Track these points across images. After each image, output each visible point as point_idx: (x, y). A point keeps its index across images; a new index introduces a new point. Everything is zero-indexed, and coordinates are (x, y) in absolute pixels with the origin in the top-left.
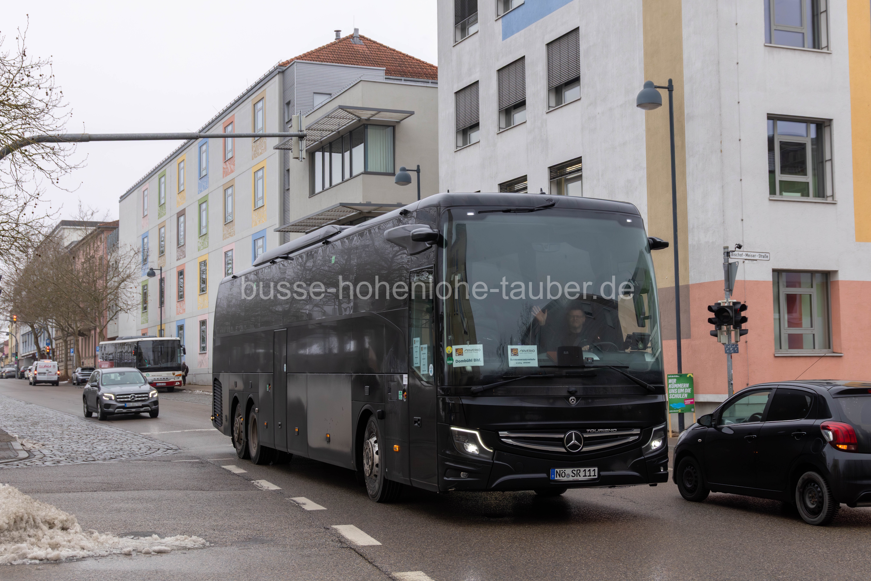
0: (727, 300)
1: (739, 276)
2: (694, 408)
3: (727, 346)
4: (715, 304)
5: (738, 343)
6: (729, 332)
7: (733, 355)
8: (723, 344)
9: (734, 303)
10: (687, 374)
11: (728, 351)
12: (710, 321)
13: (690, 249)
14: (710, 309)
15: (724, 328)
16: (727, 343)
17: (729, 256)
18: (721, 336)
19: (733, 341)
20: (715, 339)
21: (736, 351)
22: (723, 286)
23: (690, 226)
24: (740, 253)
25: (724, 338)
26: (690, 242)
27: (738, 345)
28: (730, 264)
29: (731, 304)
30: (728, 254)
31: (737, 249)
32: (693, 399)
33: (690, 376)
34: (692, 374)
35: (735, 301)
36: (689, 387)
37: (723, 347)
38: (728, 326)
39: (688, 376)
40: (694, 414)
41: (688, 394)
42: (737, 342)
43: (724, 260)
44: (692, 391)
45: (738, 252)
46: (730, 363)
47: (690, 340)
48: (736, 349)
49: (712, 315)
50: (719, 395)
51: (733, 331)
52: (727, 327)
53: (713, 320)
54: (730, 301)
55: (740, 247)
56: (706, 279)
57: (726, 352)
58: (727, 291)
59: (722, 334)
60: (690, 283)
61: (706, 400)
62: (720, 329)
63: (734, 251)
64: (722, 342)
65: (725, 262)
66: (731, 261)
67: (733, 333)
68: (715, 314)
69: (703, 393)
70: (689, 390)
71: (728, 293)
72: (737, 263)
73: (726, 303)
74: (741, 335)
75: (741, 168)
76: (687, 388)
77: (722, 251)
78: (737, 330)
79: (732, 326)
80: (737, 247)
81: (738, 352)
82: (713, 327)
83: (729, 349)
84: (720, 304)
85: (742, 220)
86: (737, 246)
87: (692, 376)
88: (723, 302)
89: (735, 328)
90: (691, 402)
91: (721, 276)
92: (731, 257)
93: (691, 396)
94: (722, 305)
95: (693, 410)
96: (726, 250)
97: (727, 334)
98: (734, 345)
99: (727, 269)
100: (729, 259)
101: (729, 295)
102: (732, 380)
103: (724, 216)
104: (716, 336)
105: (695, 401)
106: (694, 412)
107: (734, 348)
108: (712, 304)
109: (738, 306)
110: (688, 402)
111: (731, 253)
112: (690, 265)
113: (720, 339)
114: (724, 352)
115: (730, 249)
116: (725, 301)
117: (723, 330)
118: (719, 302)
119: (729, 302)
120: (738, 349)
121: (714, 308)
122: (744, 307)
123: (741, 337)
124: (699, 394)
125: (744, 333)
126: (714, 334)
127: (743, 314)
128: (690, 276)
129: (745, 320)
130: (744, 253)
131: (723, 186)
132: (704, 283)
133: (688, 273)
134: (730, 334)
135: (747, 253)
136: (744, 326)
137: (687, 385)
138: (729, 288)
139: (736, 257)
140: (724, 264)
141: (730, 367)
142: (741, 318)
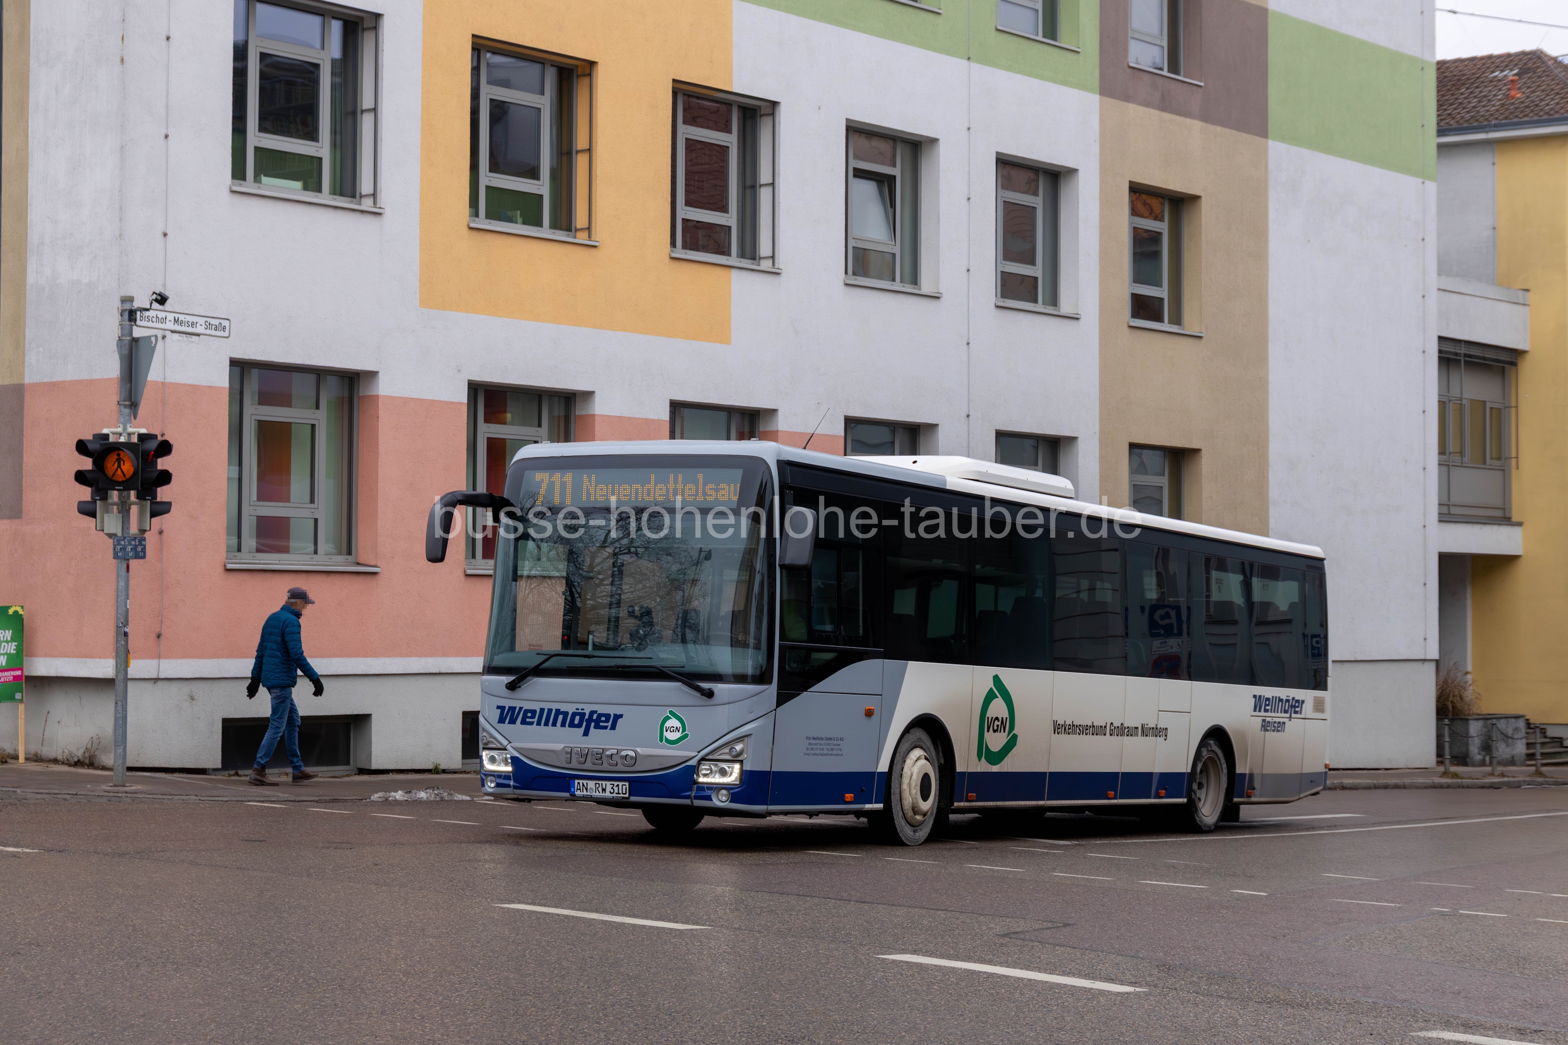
0: (125, 429)
1: (155, 373)
2: (22, 692)
3: (119, 541)
4: (95, 436)
5: (147, 535)
6: (124, 509)
7: (133, 563)
8: (110, 536)
9: (142, 437)
10: (9, 607)
11: (120, 554)
12: (81, 477)
13: (31, 295)
14: (82, 447)
15: (114, 495)
16: (120, 534)
17: (136, 320)
18: (106, 516)
19: (134, 530)
20: (88, 522)
21: (140, 554)
22: (113, 395)
23: (34, 237)
24: (161, 315)
25: (112, 523)
26: (31, 278)
27: (145, 540)
28: (136, 340)
29: (135, 439)
30: (131, 315)
31: (156, 305)
32: (21, 669)
33: (16, 612)
34: (22, 607)
35: (143, 431)
36: (13, 640)
37: (110, 542)
38: (125, 493)
39: (11, 611)
40: (21, 707)
41: (9, 655)
42: (143, 531)
43: (122, 329)
44: (19, 649)
45: (157, 311)
46: (122, 583)
47: (18, 521)
48: (139, 549)
49: (87, 464)
50: (88, 660)
51: (134, 504)
52: (120, 497)
53: (88, 475)
54: (130, 430)
55: (162, 300)
56: (69, 372)
57: (116, 556)
58: (125, 406)
59: (107, 511)
60: (27, 380)
61: (52, 673)
62: (104, 498)
63: (147, 310)
64: (106, 531)
65: (123, 335)
66: (137, 332)
67: (134, 510)
68: (94, 463)
69: (46, 656)
70: (12, 648)
71: (127, 411)
72: (153, 339)
73: (121, 435)
74: (154, 514)
75: (167, 107)
76: (7, 642)
77: (115, 306)
78: (144, 502)
79: (133, 494)
80: (156, 300)
81: (144, 557)
82: (85, 493)
83: (123, 549)
84: (106, 437)
85: (165, 235)
86: (154, 296)
87: (21, 612)
88: (114, 433)
89: (140, 497)
90: (16, 678)
91: (111, 368)
92: (138, 322)
93: (16, 662)
94: (112, 439)
95: (18, 696)
96: (127, 306)
97: (119, 512)
98: (135, 538)
99: (127, 352)
100: (134, 327)
101: (130, 416)
102: (126, 624)
103: (121, 220)
104: (93, 515)
105: (26, 673)
106: (21, 701)
107: (136, 546)
108: (87, 436)
109: (152, 445)
110: (9, 675)
111: (138, 313)
112: (29, 335)
113: (102, 522)
114: (112, 556)
115: (136, 304)
116: (120, 430)
117: (110, 501)
118: (105, 431)
119: (129, 434)
120: (144, 550)
121: (91, 447)
122: (165, 448)
123: (154, 520)
124: (36, 656)
125: (162, 509)
126: (88, 510)
127: (162, 463)
128: (23, 362)
129: (165, 478)
130: (171, 317)
131: (122, 148)
132: (63, 382)
133: (24, 354)
134: (128, 511)
135: (177, 316)
136: (163, 493)
137: (8, 634)
138: (130, 400)
139: (150, 324)
140: (120, 339)
141: (124, 593)
142: (156, 474)
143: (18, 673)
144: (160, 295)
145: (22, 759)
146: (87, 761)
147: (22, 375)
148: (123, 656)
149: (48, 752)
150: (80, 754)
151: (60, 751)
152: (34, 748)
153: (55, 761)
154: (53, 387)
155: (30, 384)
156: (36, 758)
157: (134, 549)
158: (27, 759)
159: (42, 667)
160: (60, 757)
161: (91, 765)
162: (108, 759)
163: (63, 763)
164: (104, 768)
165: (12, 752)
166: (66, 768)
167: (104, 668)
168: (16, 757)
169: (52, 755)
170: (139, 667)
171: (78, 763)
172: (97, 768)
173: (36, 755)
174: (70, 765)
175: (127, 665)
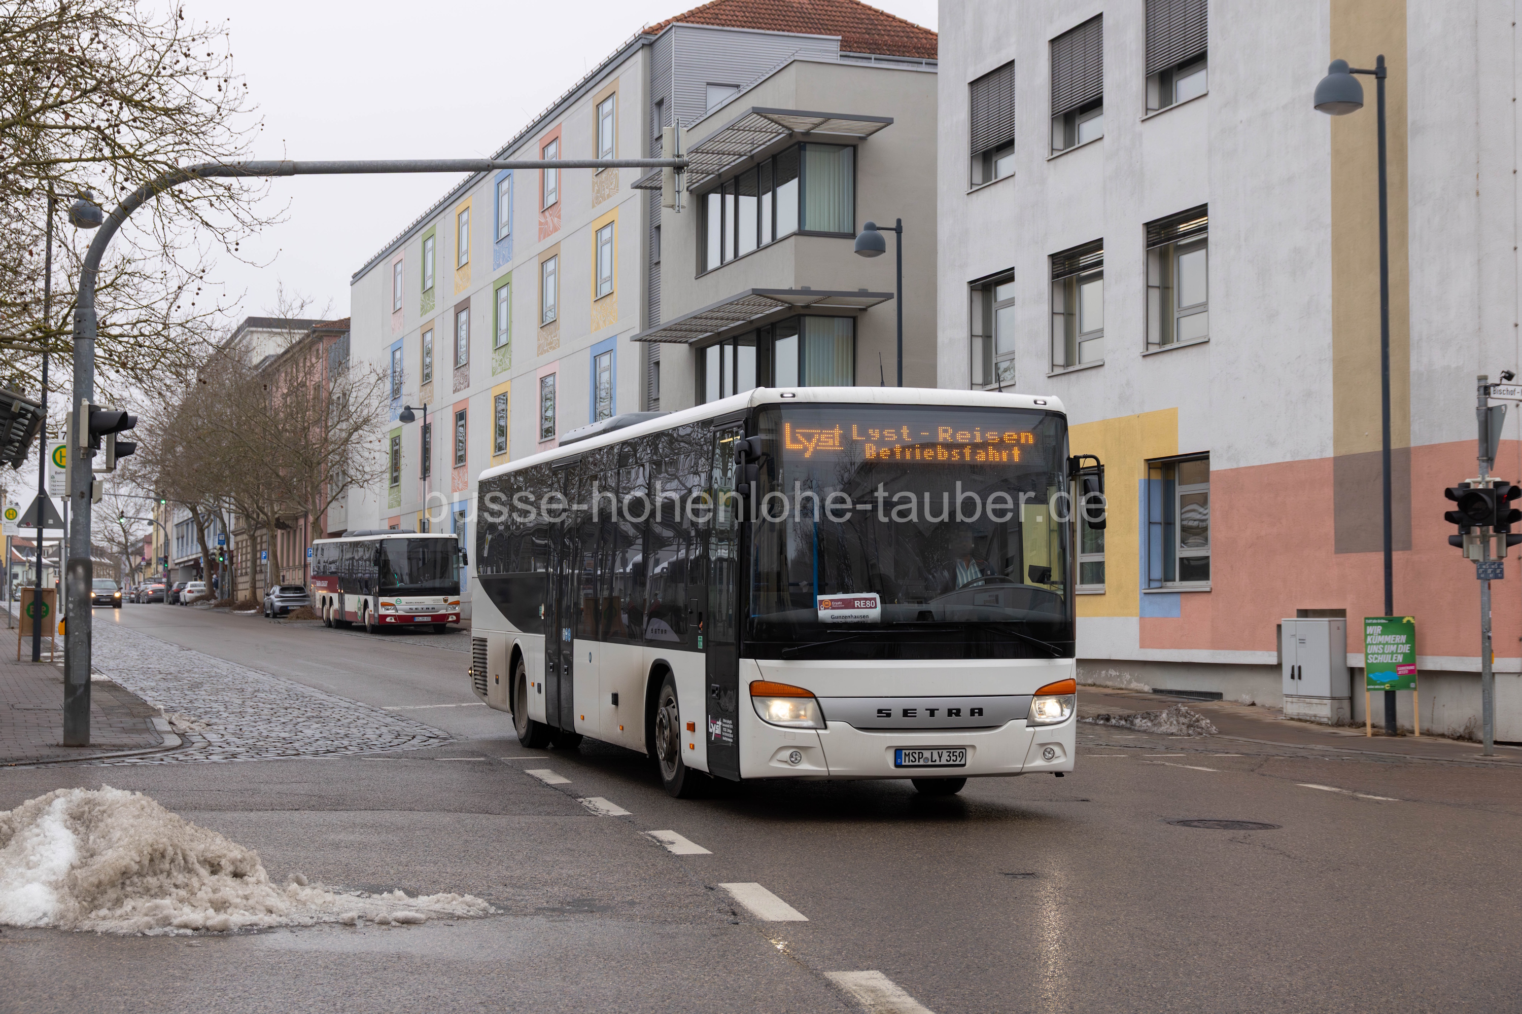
0: (1483, 478)
1: (1507, 433)
2: (1414, 682)
3: (1481, 565)
4: (1460, 485)
5: (1504, 560)
6: (1485, 540)
7: (1493, 582)
8: (1474, 561)
9: (1497, 484)
10: (1403, 618)
11: (1482, 576)
12: (1449, 517)
13: (1413, 379)
14: (1449, 494)
15: (1477, 531)
16: (1481, 560)
17: (1489, 394)
18: (1471, 546)
19: (1493, 556)
20: (1458, 551)
21: (1499, 575)
22: (1475, 451)
23: (1414, 335)
24: (1511, 388)
25: (1475, 551)
26: (1414, 366)
27: (1502, 564)
28: (1491, 409)
29: (1491, 486)
30: (1486, 390)
31: (1505, 381)
32: (1413, 665)
33: (1409, 621)
34: (1413, 617)
35: (1498, 479)
36: (1407, 643)
37: (1474, 567)
38: (1484, 528)
39: (1405, 621)
40: (1415, 694)
41: (1404, 654)
42: (1501, 557)
43: (1479, 401)
44: (1413, 650)
45: (1506, 386)
46: (1486, 598)
47: (1409, 552)
48: (1498, 571)
49: (1453, 506)
50: (1464, 658)
51: (1493, 536)
52: (1481, 531)
53: (1455, 515)
54: (1488, 479)
55: (1509, 376)
56: (1443, 437)
57: (1479, 578)
58: (1483, 461)
59: (1471, 542)
60: (1413, 444)
61: (1438, 668)
62: (1468, 533)
63: (1498, 385)
64: (1471, 558)
65: (1480, 406)
66: (1491, 403)
67: (1493, 541)
68: (1459, 505)
69: (1433, 654)
70: (1406, 649)
71: (1485, 464)
72: (1503, 407)
73: (1480, 483)
74: (1509, 545)
75: (1515, 225)
76: (1403, 644)
77: (1475, 384)
78: (1500, 535)
79: (1491, 528)
80: (1505, 377)
81: (1502, 578)
82: (1454, 529)
83: (1485, 571)
84: (1468, 485)
85: (1516, 325)
86: (1503, 374)
87: (1412, 621)
88: (1475, 482)
89: (1497, 530)
90: (1411, 671)
91: (1471, 432)
92: (1492, 395)
93: (1410, 659)
94: (1472, 487)
95: (1412, 685)
96: (1483, 383)
97: (1481, 543)
98: (1494, 563)
99: (1483, 419)
100: (1489, 400)
101: (1487, 468)
102: (1489, 630)
103: (1479, 317)
104: (1460, 545)
105: (1418, 668)
106: (1415, 689)
107: (1495, 570)
108: (1454, 485)
109: (1505, 490)
110: (1404, 670)
111: (1492, 388)
112: (1413, 410)
113: (1468, 551)
114: (1475, 577)
115: (1490, 381)
116: (1479, 479)
117: (1473, 535)
118: (1467, 481)
119: (1487, 482)
120: (1502, 572)
121: (1456, 493)
122: (1516, 493)
123: (1509, 548)
124: (1426, 655)
125: (1514, 540)
126: (1456, 543)
127: (1513, 505)
128: (1409, 431)
129: (1516, 515)
130: (1518, 389)
131: (1479, 261)
132: (1439, 444)
133: (1409, 425)
134: (1488, 542)
136: (1515, 528)
137: (1403, 638)
138: (1487, 456)
139: (1501, 396)
140: (1478, 409)
141: (1486, 606)
142: (1509, 513)
143: (1412, 668)
144: (1507, 373)
145: (1417, 734)
146: (1467, 736)
147: (1409, 441)
148: (1487, 656)
149: (1438, 728)
150: (1461, 730)
151: (1446, 728)
152: (1426, 725)
153: (1442, 736)
154: (1432, 449)
155: (1415, 448)
156: (1427, 733)
158: (1421, 734)
159: (1431, 663)
160: (1446, 733)
161: (1470, 739)
162: (1480, 735)
163: (1448, 737)
164: (1477, 742)
165: (1410, 728)
166: (1450, 741)
167: (1474, 665)
168: (1412, 732)
169: (1440, 731)
170: (1500, 664)
171: (1460, 738)
172: (1473, 742)
173: (1428, 730)
174: (1454, 739)
175: (1491, 662)
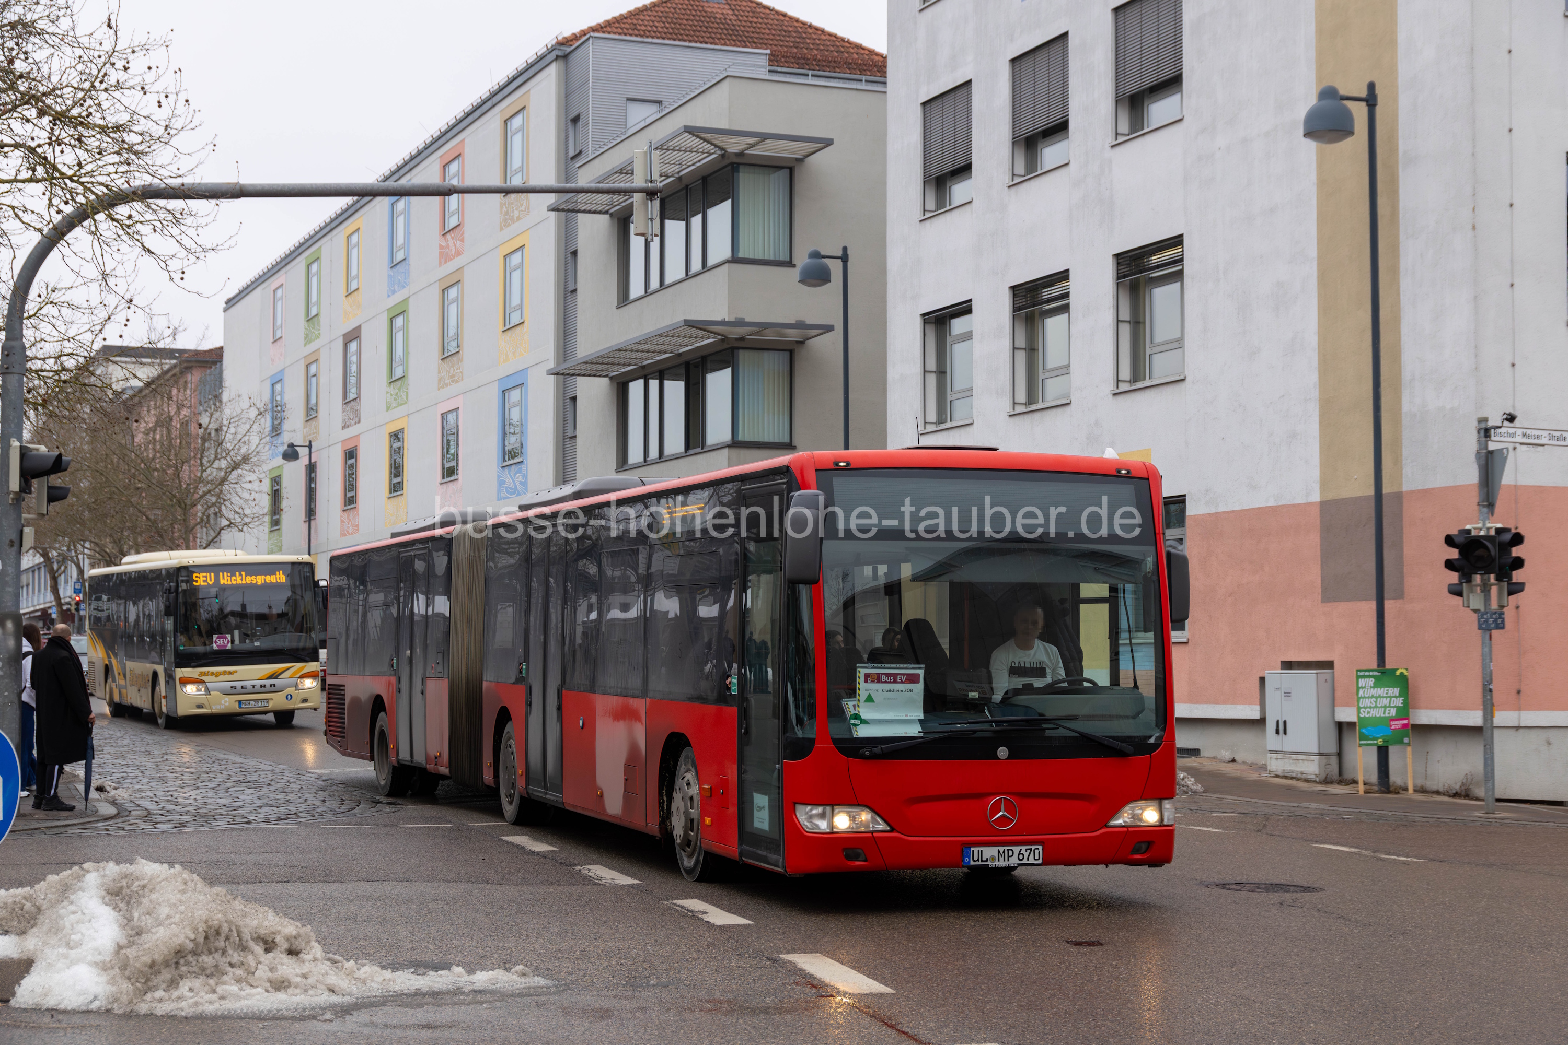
0: (1484, 524)
1: (1508, 478)
2: (1409, 737)
3: (1482, 615)
4: (1460, 531)
5: (1505, 610)
6: (1486, 589)
7: (1494, 632)
8: (1475, 611)
9: (1499, 531)
10: (1396, 670)
11: (1484, 626)
13: (1405, 421)
14: (1449, 541)
15: (1477, 579)
16: (1482, 609)
17: (1490, 436)
18: (1471, 595)
19: (1494, 606)
20: (1457, 600)
21: (1500, 626)
22: (1474, 497)
23: (1406, 375)
24: (1511, 431)
25: (1476, 601)
26: (1406, 407)
27: (1503, 613)
28: (1491, 453)
29: (1493, 533)
30: (1486, 433)
31: (1506, 423)
32: (1408, 718)
33: (1402, 673)
34: (1407, 669)
35: (1499, 526)
36: (1400, 696)
37: (1475, 616)
38: (1486, 576)
39: (1398, 673)
40: (1409, 749)
41: (1398, 708)
42: (1502, 607)
43: (1479, 444)
44: (1406, 703)
45: (1507, 428)
46: (1486, 649)
47: (1401, 601)
48: (1500, 621)
49: (1454, 554)
50: (1461, 712)
51: (1494, 584)
52: (1482, 580)
53: (1455, 563)
54: (1489, 525)
55: (1511, 418)
56: (1438, 481)
57: (1480, 628)
58: (1484, 506)
59: (1472, 592)
60: (1405, 488)
61: (1432, 722)
62: (1469, 581)
63: (1500, 427)
64: (1471, 607)
65: (1480, 449)
66: (1492, 446)
67: (1494, 590)
68: (1460, 552)
69: (1427, 708)
70: (1399, 702)
71: (1485, 510)
72: (1505, 451)
73: (1481, 529)
74: (1510, 593)
75: (1512, 261)
76: (1396, 697)
77: (1474, 424)
78: (1502, 584)
79: (1492, 576)
80: (1507, 419)
81: (1503, 628)
82: (1454, 577)
83: (1486, 621)
84: (1469, 531)
85: (1513, 365)
86: (1505, 416)
87: (1406, 673)
88: (1475, 529)
89: (1499, 579)
90: (1405, 726)
91: (1471, 475)
92: (1493, 438)
93: (1403, 713)
94: (1473, 533)
95: (1406, 740)
96: (1483, 425)
97: (1482, 592)
98: (1495, 613)
99: (1483, 462)
100: (1489, 442)
101: (1488, 514)
102: (1490, 682)
103: (1476, 356)
104: (1460, 594)
105: (1412, 722)
106: (1409, 744)
107: (1496, 619)
108: (1453, 532)
109: (1507, 537)
110: (1398, 724)
111: (1492, 431)
112: (1405, 452)
113: (1468, 600)
114: (1476, 626)
115: (1490, 424)
116: (1480, 525)
117: (1474, 583)
118: (1468, 527)
119: (1488, 529)
120: (1503, 622)
121: (1457, 540)
122: (1518, 539)
123: (1510, 597)
124: (1420, 708)
125: (1516, 589)
126: (1456, 591)
127: (1516, 552)
128: (1401, 474)
129: (1518, 563)
130: (1519, 432)
131: (1476, 297)
132: (1433, 489)
133: (1401, 468)
134: (1489, 591)
135: (1525, 431)
136: (1517, 576)
137: (1396, 691)
138: (1488, 501)
139: (1502, 439)
140: (1478, 453)
141: (1487, 658)
142: (1510, 560)
143: (1405, 722)
144: (1509, 414)
145: (1411, 791)
146: (1463, 793)
147: (1401, 484)
148: (1489, 709)
149: (1432, 785)
150: (1457, 787)
151: (1441, 785)
152: (1420, 782)
153: (1438, 793)
154: (1426, 494)
155: (1408, 492)
156: (1422, 790)
157: (1495, 621)
158: (1415, 791)
159: (1425, 717)
160: (1441, 790)
161: (1467, 796)
162: (1480, 792)
163: (1444, 795)
164: (1478, 799)
165: (1403, 785)
166: (1446, 799)
167: (1474, 718)
168: (1406, 789)
169: (1435, 788)
170: (1502, 717)
171: (1456, 795)
172: (1472, 799)
173: (1422, 787)
174: (1450, 796)
175: (1492, 716)
